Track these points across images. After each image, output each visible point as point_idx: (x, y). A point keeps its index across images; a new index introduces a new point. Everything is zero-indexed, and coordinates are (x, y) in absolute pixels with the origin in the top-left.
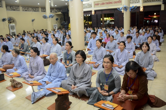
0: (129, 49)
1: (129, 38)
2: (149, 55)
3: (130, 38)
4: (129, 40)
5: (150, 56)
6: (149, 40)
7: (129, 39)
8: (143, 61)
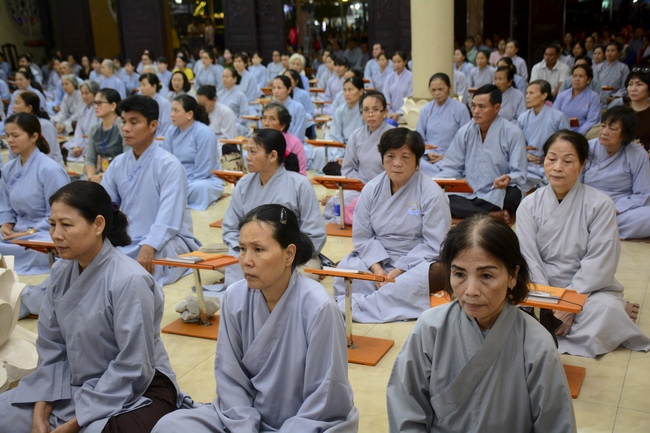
0: (403, 236)
1: (398, 146)
2: (530, 347)
3: (405, 150)
4: (397, 162)
5: (533, 359)
6: (557, 165)
7: (400, 158)
8: (471, 408)
